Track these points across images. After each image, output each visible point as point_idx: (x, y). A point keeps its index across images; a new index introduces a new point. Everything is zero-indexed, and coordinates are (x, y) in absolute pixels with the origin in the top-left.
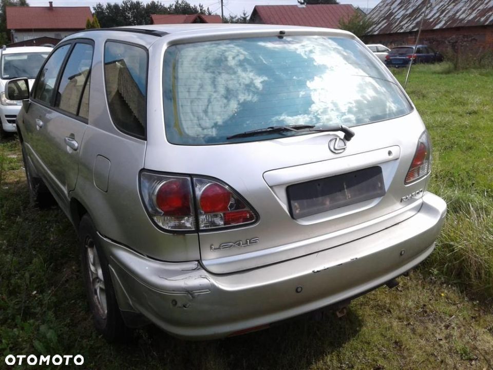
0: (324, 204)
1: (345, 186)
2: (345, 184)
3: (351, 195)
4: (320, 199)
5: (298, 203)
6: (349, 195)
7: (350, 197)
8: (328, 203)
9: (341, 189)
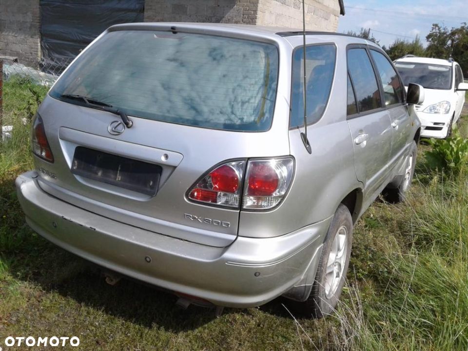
0: (97, 174)
1: (119, 168)
2: (120, 166)
3: (121, 179)
4: (95, 168)
5: (78, 162)
6: (120, 177)
7: (120, 179)
8: (100, 174)
9: (115, 169)
